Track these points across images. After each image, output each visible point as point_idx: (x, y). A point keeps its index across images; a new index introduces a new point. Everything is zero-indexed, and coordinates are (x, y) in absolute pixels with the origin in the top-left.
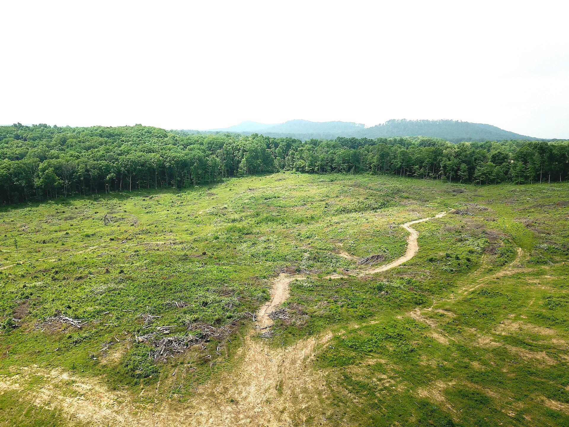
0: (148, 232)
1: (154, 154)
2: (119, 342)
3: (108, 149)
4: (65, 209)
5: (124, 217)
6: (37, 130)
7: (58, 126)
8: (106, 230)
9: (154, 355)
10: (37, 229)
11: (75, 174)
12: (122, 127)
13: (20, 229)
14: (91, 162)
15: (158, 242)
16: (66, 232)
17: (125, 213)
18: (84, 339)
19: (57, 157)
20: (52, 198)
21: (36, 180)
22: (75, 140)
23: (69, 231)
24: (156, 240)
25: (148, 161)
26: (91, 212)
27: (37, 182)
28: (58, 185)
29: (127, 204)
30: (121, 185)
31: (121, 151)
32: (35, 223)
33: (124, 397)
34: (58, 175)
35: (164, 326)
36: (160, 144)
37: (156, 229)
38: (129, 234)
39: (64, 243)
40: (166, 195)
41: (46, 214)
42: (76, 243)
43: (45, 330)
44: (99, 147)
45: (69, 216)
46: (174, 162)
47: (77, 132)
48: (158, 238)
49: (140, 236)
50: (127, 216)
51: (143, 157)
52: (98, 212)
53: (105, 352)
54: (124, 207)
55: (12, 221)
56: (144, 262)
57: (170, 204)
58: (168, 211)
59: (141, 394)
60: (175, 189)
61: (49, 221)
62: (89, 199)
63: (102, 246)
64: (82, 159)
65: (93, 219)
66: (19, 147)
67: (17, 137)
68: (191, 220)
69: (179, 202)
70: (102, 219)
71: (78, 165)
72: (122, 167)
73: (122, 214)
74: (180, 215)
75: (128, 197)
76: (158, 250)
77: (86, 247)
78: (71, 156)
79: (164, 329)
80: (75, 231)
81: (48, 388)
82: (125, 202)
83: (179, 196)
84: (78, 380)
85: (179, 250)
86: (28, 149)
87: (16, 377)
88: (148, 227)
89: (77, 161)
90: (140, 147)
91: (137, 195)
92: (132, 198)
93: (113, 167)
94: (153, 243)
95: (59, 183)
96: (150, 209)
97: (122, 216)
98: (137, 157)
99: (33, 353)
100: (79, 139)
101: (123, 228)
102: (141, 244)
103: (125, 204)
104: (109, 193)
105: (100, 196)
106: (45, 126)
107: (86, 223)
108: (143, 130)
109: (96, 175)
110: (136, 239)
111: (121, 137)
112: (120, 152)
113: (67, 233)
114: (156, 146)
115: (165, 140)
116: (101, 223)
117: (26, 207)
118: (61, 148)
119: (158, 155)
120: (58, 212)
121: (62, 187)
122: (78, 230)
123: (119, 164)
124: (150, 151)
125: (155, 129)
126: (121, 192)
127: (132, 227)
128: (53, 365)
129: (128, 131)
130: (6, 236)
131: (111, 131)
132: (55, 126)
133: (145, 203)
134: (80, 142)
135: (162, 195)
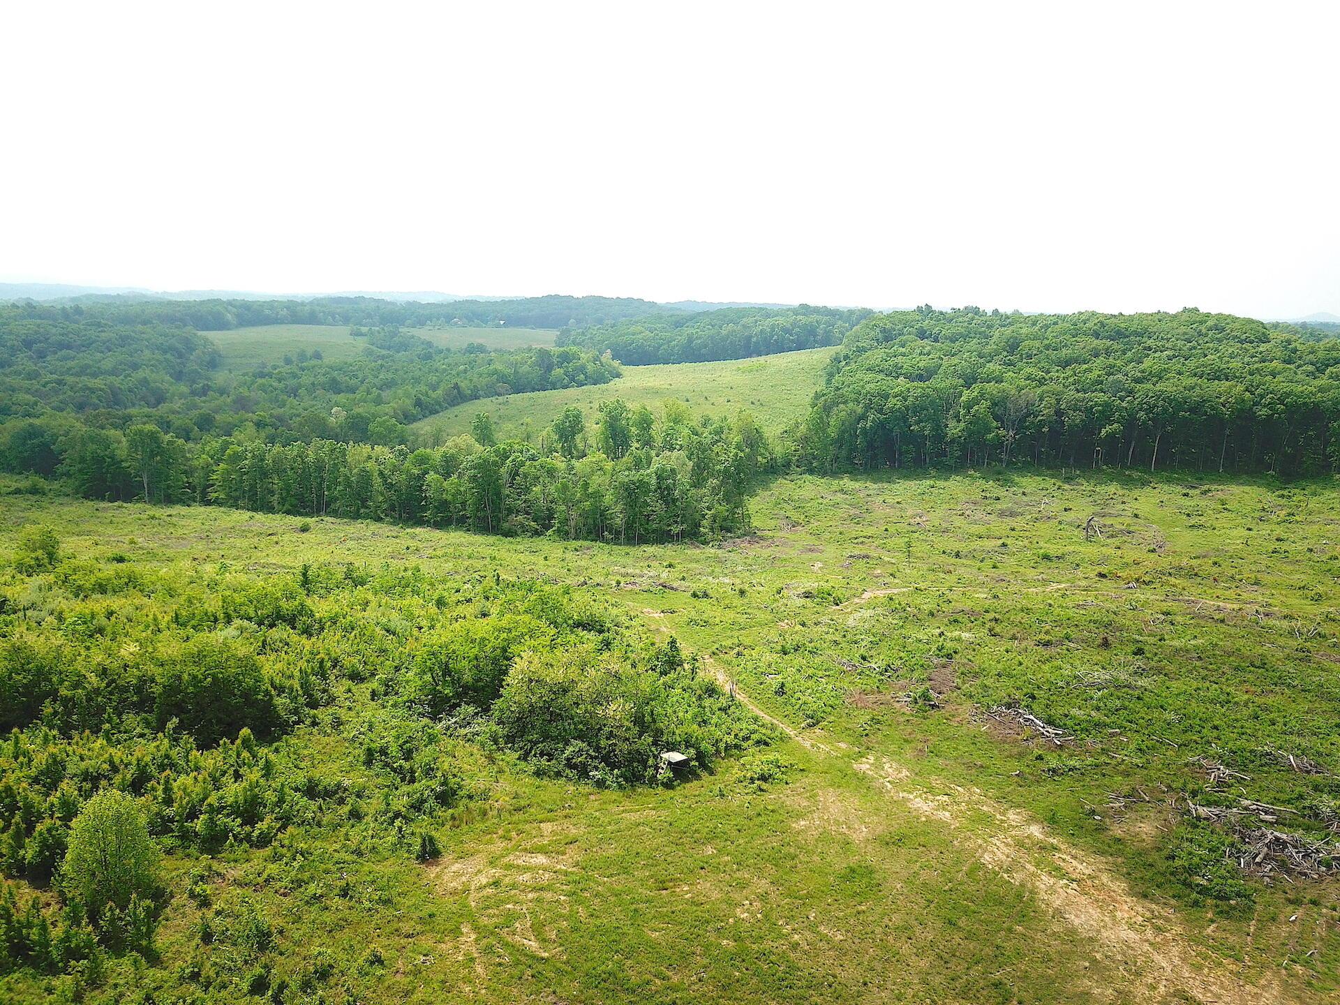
0: (1193, 574)
1: (1228, 383)
2: (1148, 802)
3: (1112, 366)
4: (1001, 492)
5: (1131, 529)
6: (961, 319)
7: (1001, 311)
8: (1090, 551)
9: (1238, 858)
10: (944, 525)
11: (1031, 419)
12: (1147, 315)
13: (912, 521)
14: (1071, 394)
15: (1221, 604)
16: (1000, 542)
17: (1135, 520)
18: (1069, 771)
19: (999, 380)
20: (976, 465)
21: (952, 423)
22: (1037, 344)
23: (1009, 542)
24: (1215, 596)
25: (1209, 401)
26: (1056, 506)
27: (954, 429)
28: (993, 438)
29: (1142, 500)
30: (1130, 453)
31: (1143, 372)
32: (940, 513)
33: (1167, 920)
34: (997, 418)
35: (1258, 801)
36: (1246, 360)
37: (1215, 569)
38: (1143, 570)
39: (998, 565)
40: (1247, 489)
41: (963, 498)
42: (1022, 569)
43: (990, 728)
44: (1090, 360)
45: (1008, 509)
46: (1282, 407)
47: (1043, 324)
48: (1219, 592)
49: (1172, 580)
50: (1141, 528)
51: (1197, 390)
52: (1070, 509)
53: (1119, 813)
54: (1132, 506)
55: (898, 503)
56: (1192, 642)
57: (1257, 514)
58: (1250, 529)
59: (1209, 930)
60: (1273, 476)
61: (967, 513)
62: (1052, 476)
63: (1080, 587)
64: (1053, 386)
65: (1060, 523)
66: (924, 355)
67: (922, 335)
68: (1317, 564)
69: (1284, 512)
70: (1079, 526)
71: (1041, 400)
72: (1141, 409)
73: (1128, 521)
74: (1284, 546)
75: (1144, 484)
76: (1222, 621)
77: (1045, 582)
78: (1028, 378)
79: (1261, 808)
80: (1021, 543)
81: (1005, 840)
82: (1136, 493)
83: (1282, 496)
84: (1063, 847)
85: (1282, 632)
86: (942, 359)
87: (944, 799)
88: (1194, 562)
89: (1039, 391)
90: (1192, 364)
91: (1169, 481)
92: (1156, 486)
93: (1119, 409)
94: (1207, 601)
95: (997, 435)
96: (1200, 518)
97: (1129, 525)
98: (1182, 389)
99: (971, 765)
100: (1046, 342)
101: (1131, 554)
102: (1174, 598)
103: (1136, 499)
104: (1100, 470)
105: (1078, 472)
106: (976, 311)
107: (1044, 528)
108: (1201, 323)
109: (1076, 425)
110: (1160, 584)
111: (1144, 340)
112: (1139, 375)
113: (1004, 545)
114: (1235, 364)
115: (1261, 349)
116: (1076, 533)
117: (925, 478)
118: (1009, 360)
119: (1240, 388)
120: (986, 498)
121: (999, 444)
122: (1026, 542)
123: (1136, 402)
124: (1218, 375)
125: (1235, 319)
126: (1128, 468)
127: (1152, 555)
128: (1011, 801)
129: (1163, 326)
130: (886, 530)
131: (1122, 325)
132: (996, 312)
133: (1186, 502)
134: (1047, 347)
135: (1236, 489)
